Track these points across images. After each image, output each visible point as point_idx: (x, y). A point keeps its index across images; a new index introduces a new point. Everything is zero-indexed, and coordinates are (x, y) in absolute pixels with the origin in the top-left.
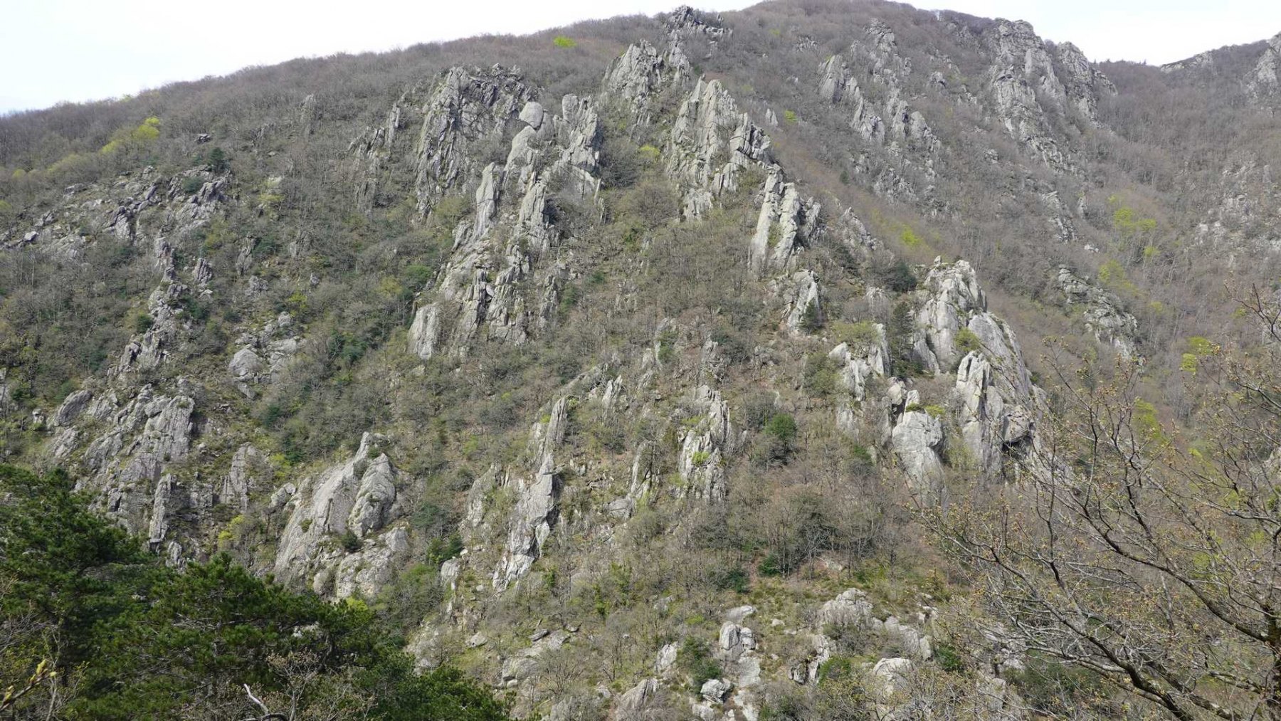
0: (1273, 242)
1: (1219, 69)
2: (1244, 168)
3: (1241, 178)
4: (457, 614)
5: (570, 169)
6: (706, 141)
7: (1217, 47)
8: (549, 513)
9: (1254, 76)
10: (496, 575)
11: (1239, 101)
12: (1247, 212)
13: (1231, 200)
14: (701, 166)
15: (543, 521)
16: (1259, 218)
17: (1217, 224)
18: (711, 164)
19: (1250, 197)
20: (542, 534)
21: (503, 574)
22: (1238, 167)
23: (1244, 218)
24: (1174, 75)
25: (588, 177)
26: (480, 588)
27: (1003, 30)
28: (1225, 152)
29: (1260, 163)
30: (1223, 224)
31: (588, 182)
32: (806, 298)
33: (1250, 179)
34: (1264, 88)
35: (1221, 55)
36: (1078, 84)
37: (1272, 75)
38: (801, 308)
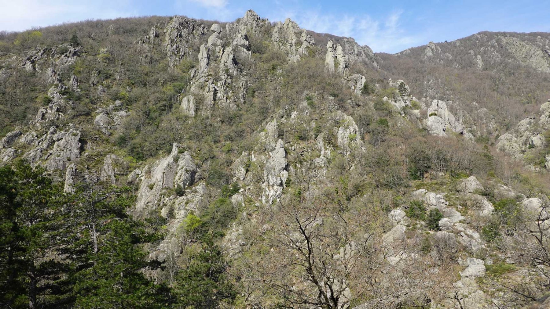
0: (449, 102)
1: (413, 53)
2: (431, 81)
3: (432, 83)
4: (250, 217)
6: (290, 38)
7: (410, 48)
8: (286, 166)
9: (425, 55)
10: (264, 198)
11: (422, 62)
12: (437, 94)
13: (430, 90)
15: (283, 170)
16: (441, 95)
17: (428, 98)
18: (295, 46)
19: (436, 89)
20: (284, 176)
21: (267, 197)
23: (436, 95)
24: (398, 57)
25: (245, 50)
26: (257, 204)
27: (346, 40)
28: (423, 77)
29: (436, 79)
30: (430, 98)
31: (246, 52)
32: (361, 83)
33: (435, 84)
34: (430, 58)
35: (412, 50)
36: (371, 58)
37: (431, 54)
38: (360, 87)
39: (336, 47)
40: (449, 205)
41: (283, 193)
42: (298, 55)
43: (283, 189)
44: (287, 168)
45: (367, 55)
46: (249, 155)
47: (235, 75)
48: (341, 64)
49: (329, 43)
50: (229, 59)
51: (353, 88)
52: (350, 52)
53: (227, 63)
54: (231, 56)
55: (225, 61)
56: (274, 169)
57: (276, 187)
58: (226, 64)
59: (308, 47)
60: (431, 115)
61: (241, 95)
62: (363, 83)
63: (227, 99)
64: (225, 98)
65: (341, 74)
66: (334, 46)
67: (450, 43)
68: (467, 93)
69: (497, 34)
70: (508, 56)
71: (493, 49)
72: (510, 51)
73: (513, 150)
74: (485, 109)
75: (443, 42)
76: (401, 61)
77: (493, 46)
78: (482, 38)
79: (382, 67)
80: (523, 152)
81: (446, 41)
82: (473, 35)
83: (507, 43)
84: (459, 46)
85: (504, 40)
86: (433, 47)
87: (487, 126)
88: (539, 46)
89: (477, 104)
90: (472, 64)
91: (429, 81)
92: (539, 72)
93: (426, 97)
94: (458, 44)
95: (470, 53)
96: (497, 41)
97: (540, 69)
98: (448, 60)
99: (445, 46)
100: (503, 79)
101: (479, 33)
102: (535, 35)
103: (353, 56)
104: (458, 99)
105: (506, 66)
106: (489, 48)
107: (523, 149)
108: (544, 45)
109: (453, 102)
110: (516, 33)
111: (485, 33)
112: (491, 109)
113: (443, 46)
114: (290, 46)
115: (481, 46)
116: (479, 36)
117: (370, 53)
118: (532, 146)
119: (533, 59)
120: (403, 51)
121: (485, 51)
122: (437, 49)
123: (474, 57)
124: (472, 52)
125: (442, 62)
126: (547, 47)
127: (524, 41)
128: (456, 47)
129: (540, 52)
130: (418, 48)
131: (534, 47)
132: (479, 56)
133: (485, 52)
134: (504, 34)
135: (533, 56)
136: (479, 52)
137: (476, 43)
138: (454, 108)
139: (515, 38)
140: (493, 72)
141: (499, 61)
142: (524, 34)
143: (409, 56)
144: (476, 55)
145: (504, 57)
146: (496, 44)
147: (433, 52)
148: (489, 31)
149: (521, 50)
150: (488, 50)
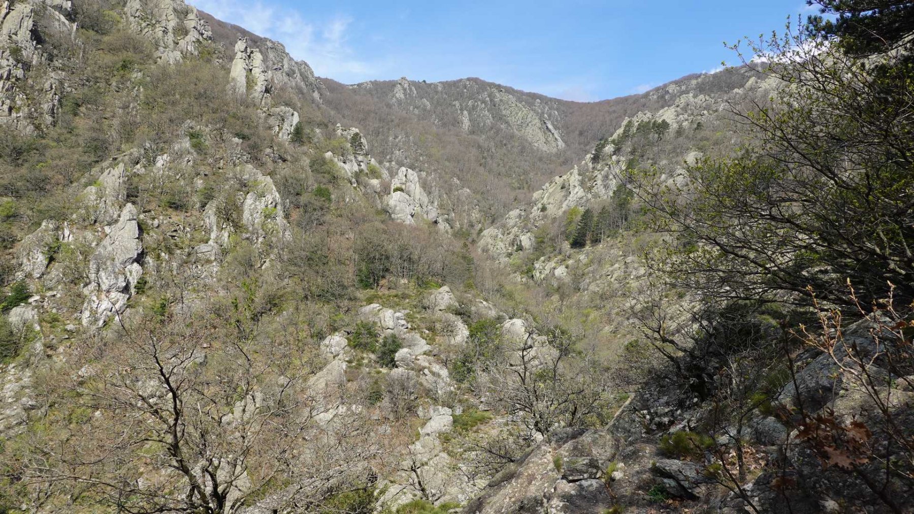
0: (422, 173)
1: (376, 90)
2: (400, 137)
3: (399, 141)
4: (50, 353)
5: (45, 8)
6: (164, 17)
7: (373, 80)
8: (138, 254)
9: (394, 96)
10: (87, 314)
11: (389, 106)
12: (406, 158)
13: (397, 152)
14: (165, 32)
15: (133, 263)
16: (412, 161)
17: (393, 163)
18: (174, 33)
19: (406, 151)
20: (134, 274)
21: (93, 313)
22: (397, 137)
23: (405, 161)
24: (354, 91)
25: (63, 18)
26: (70, 327)
27: (269, 44)
28: (389, 129)
29: (407, 136)
30: (396, 163)
31: (64, 23)
32: (291, 122)
33: (404, 143)
34: (399, 102)
35: (375, 83)
36: (311, 84)
37: (402, 96)
38: (288, 128)
39: (252, 52)
40: (411, 329)
41: (129, 306)
42: (179, 53)
43: (128, 299)
44: (139, 259)
45: (304, 78)
46: (57, 229)
47: (34, 63)
48: (259, 84)
49: (239, 42)
50: (23, 30)
51: (277, 129)
52: (275, 67)
53: (16, 34)
54: (29, 24)
55: (13, 31)
56: (113, 260)
57: (114, 295)
58: (14, 36)
59: (198, 40)
60: (396, 190)
61: (46, 107)
62: (294, 123)
63: (10, 109)
64: (6, 107)
65: (257, 101)
66: (249, 50)
67: (430, 85)
68: (447, 163)
69: (492, 85)
70: (501, 119)
71: (483, 105)
72: (504, 112)
73: (498, 251)
74: (468, 190)
75: (421, 81)
76: (357, 97)
77: (484, 102)
78: (471, 87)
79: (328, 102)
80: (509, 255)
81: (424, 81)
82: (461, 80)
83: (501, 100)
84: (442, 92)
85: (498, 95)
86: (406, 86)
87: (469, 215)
88: (537, 113)
89: (458, 182)
90: (457, 122)
91: (396, 137)
92: (535, 148)
93: (390, 161)
94: (440, 89)
95: (455, 105)
96: (489, 96)
97: (536, 145)
98: (425, 110)
99: (423, 88)
100: (493, 150)
101: (469, 79)
102: (533, 96)
103: (280, 75)
104: (435, 170)
105: (497, 133)
106: (479, 103)
107: (510, 251)
108: (543, 113)
109: (428, 174)
110: (513, 90)
111: (476, 80)
112: (475, 192)
113: (419, 87)
114: (164, 31)
115: (470, 98)
116: (468, 83)
117: (310, 76)
118: (520, 248)
119: (529, 130)
120: (362, 84)
121: (473, 106)
122: (410, 89)
123: (459, 112)
124: (457, 103)
125: (416, 111)
126: (546, 115)
127: (521, 102)
128: (437, 92)
129: (537, 121)
130: (385, 82)
131: (532, 113)
132: (465, 112)
133: (474, 108)
134: (499, 87)
135: (530, 124)
136: (467, 106)
137: (463, 92)
138: (428, 182)
139: (511, 96)
140: (481, 139)
141: (490, 124)
142: (522, 93)
143: (370, 92)
144: (461, 110)
145: (496, 119)
146: (488, 99)
147: (405, 94)
148: (482, 78)
149: (517, 114)
150: (478, 105)
